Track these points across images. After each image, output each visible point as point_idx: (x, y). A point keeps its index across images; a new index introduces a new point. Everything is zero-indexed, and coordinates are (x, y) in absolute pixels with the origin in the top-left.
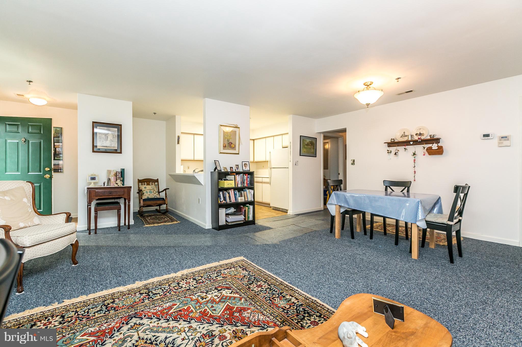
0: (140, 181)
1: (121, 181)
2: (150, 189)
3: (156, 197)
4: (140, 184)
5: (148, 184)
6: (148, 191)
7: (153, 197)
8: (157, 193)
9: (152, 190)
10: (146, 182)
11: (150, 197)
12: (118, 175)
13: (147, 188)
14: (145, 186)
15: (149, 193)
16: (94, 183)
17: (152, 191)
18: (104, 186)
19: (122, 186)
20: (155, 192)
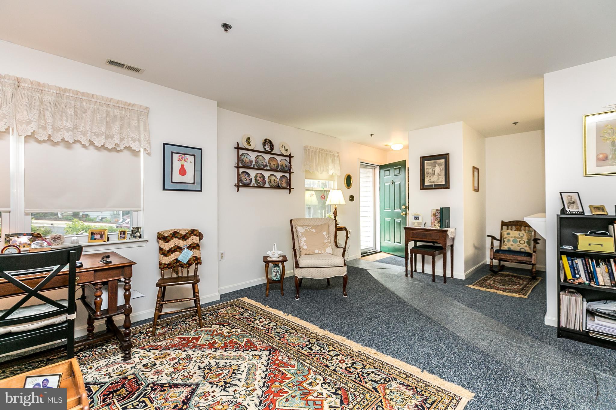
0: (504, 224)
1: (438, 222)
2: (515, 237)
3: (522, 250)
4: (505, 228)
5: (519, 230)
6: (511, 239)
7: (518, 249)
8: (526, 244)
9: (518, 238)
10: (515, 225)
11: (513, 248)
12: (438, 215)
13: (511, 235)
14: (509, 231)
15: (511, 243)
16: (418, 223)
17: (519, 240)
18: (425, 227)
19: (439, 228)
20: (522, 242)
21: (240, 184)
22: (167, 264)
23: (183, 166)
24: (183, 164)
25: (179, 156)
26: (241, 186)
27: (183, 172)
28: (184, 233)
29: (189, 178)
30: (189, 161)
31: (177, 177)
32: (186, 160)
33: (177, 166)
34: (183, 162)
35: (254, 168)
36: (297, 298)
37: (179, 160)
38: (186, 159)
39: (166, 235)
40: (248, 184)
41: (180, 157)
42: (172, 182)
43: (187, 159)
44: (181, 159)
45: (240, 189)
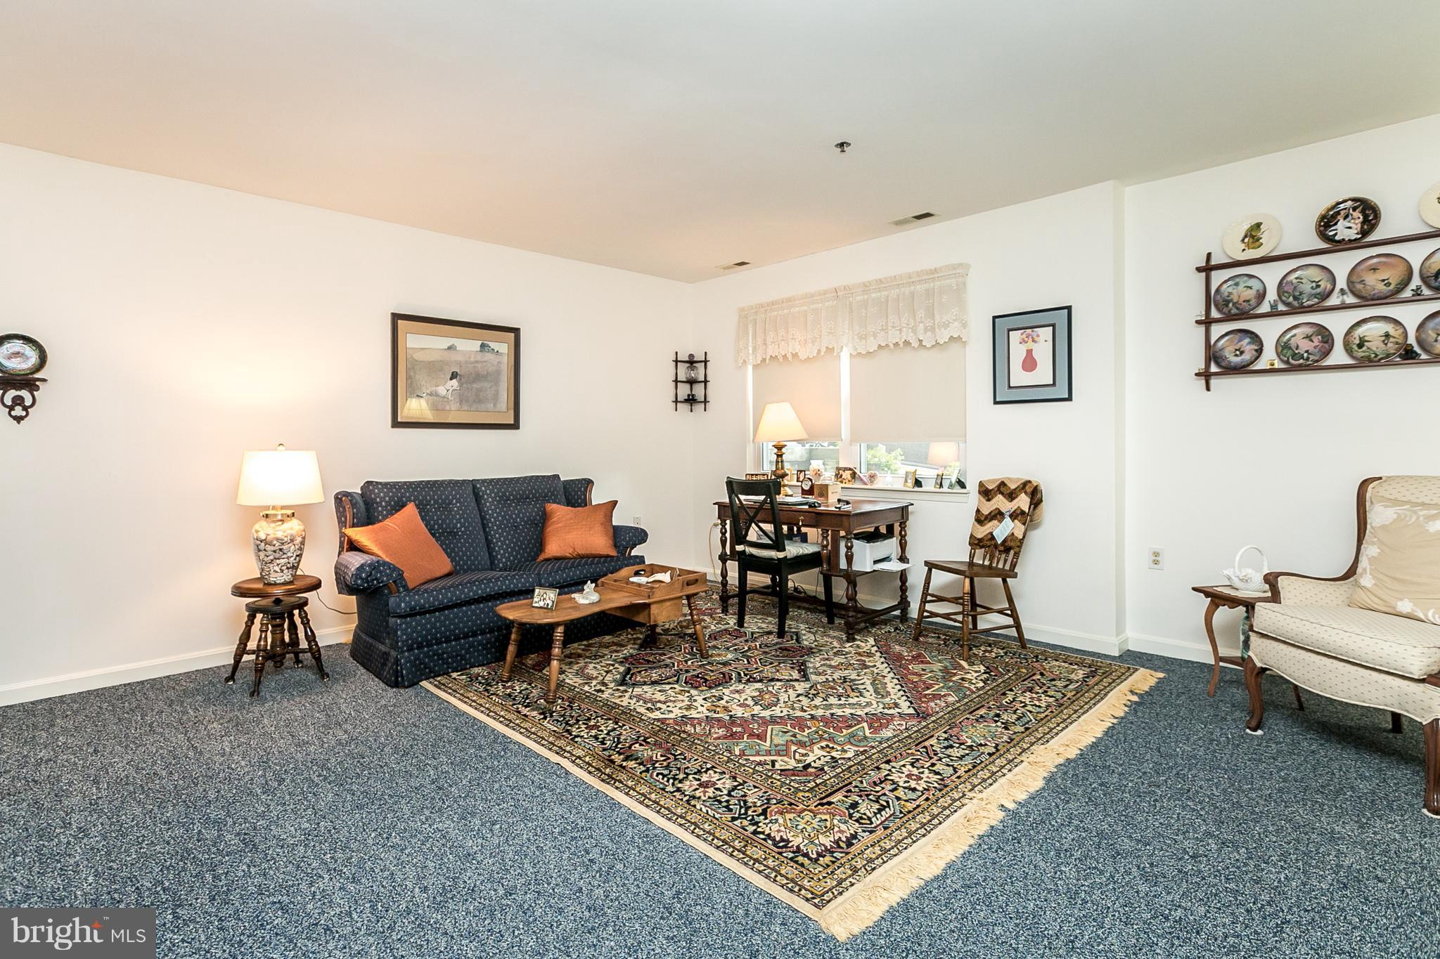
21: (1214, 368)
22: (979, 539)
23: (1029, 352)
24: (1030, 348)
25: (1022, 334)
26: (1216, 374)
27: (1030, 363)
28: (1013, 487)
29: (1043, 374)
30: (1041, 339)
31: (1019, 377)
32: (1036, 339)
33: (1018, 353)
34: (1030, 345)
35: (1274, 313)
36: (1255, 730)
37: (1023, 342)
38: (1035, 337)
39: (990, 488)
40: (1244, 366)
41: (1024, 336)
42: (1010, 387)
43: (1038, 336)
44: (1026, 339)
45: (1214, 382)
